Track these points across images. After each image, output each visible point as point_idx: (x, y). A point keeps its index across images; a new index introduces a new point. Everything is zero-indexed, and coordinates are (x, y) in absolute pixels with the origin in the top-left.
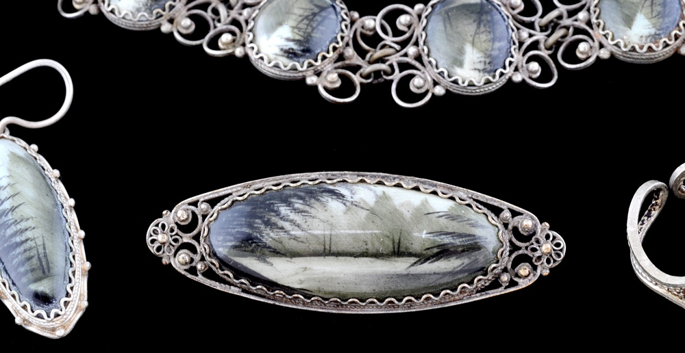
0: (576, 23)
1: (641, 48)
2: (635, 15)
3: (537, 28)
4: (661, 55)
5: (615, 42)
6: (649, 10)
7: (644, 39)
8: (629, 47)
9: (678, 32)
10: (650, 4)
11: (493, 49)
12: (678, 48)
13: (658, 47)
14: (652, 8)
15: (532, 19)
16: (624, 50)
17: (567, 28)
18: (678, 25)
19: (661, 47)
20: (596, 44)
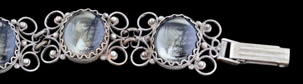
0: (52, 38)
1: (80, 56)
2: (78, 39)
3: (33, 39)
4: (90, 60)
5: (67, 52)
6: (85, 37)
7: (82, 52)
8: (74, 56)
9: (100, 49)
10: (87, 34)
11: (4, 52)
12: (100, 56)
13: (88, 56)
14: (87, 36)
15: (31, 34)
16: (72, 57)
17: (48, 40)
18: (101, 45)
19: (90, 57)
20: (60, 51)
